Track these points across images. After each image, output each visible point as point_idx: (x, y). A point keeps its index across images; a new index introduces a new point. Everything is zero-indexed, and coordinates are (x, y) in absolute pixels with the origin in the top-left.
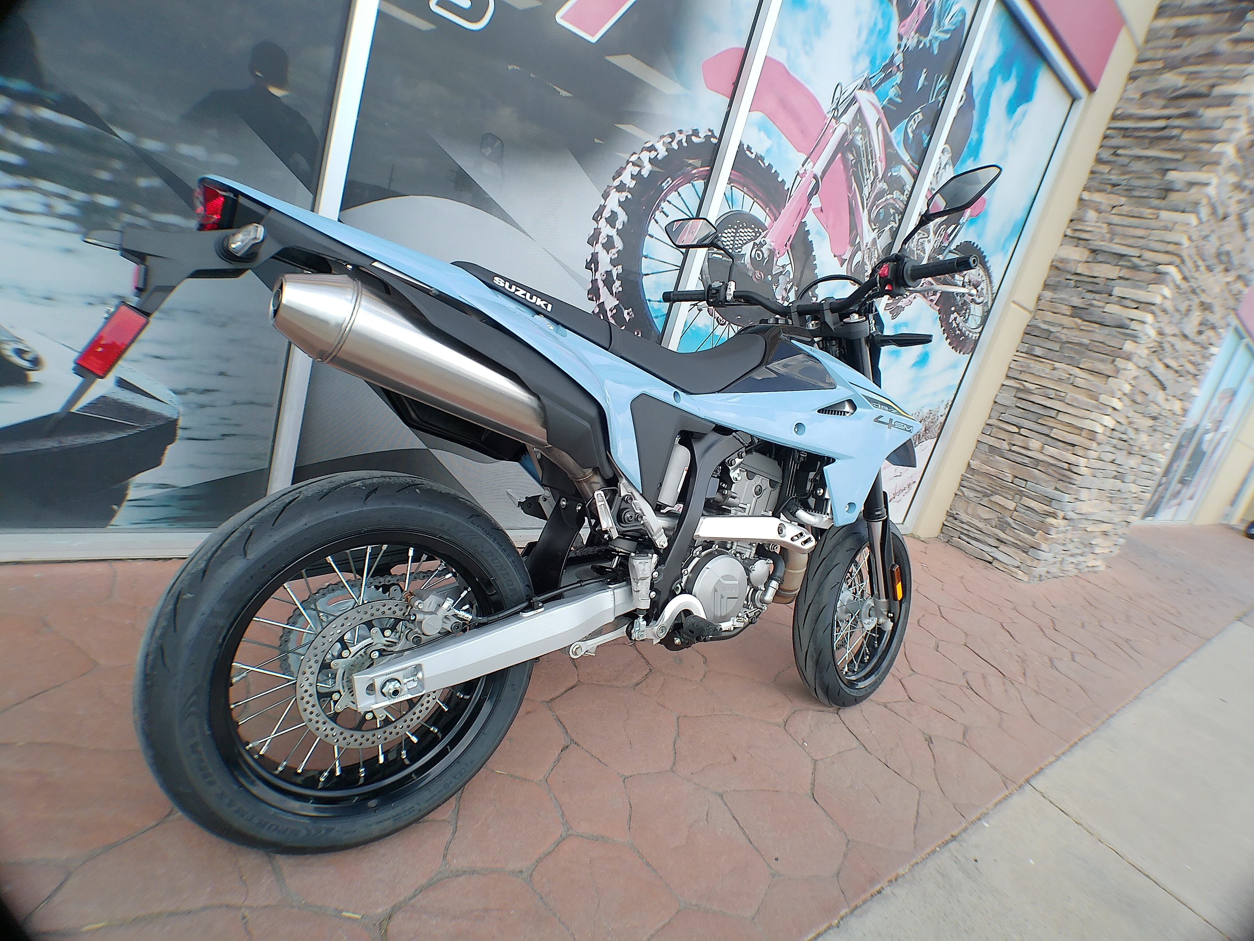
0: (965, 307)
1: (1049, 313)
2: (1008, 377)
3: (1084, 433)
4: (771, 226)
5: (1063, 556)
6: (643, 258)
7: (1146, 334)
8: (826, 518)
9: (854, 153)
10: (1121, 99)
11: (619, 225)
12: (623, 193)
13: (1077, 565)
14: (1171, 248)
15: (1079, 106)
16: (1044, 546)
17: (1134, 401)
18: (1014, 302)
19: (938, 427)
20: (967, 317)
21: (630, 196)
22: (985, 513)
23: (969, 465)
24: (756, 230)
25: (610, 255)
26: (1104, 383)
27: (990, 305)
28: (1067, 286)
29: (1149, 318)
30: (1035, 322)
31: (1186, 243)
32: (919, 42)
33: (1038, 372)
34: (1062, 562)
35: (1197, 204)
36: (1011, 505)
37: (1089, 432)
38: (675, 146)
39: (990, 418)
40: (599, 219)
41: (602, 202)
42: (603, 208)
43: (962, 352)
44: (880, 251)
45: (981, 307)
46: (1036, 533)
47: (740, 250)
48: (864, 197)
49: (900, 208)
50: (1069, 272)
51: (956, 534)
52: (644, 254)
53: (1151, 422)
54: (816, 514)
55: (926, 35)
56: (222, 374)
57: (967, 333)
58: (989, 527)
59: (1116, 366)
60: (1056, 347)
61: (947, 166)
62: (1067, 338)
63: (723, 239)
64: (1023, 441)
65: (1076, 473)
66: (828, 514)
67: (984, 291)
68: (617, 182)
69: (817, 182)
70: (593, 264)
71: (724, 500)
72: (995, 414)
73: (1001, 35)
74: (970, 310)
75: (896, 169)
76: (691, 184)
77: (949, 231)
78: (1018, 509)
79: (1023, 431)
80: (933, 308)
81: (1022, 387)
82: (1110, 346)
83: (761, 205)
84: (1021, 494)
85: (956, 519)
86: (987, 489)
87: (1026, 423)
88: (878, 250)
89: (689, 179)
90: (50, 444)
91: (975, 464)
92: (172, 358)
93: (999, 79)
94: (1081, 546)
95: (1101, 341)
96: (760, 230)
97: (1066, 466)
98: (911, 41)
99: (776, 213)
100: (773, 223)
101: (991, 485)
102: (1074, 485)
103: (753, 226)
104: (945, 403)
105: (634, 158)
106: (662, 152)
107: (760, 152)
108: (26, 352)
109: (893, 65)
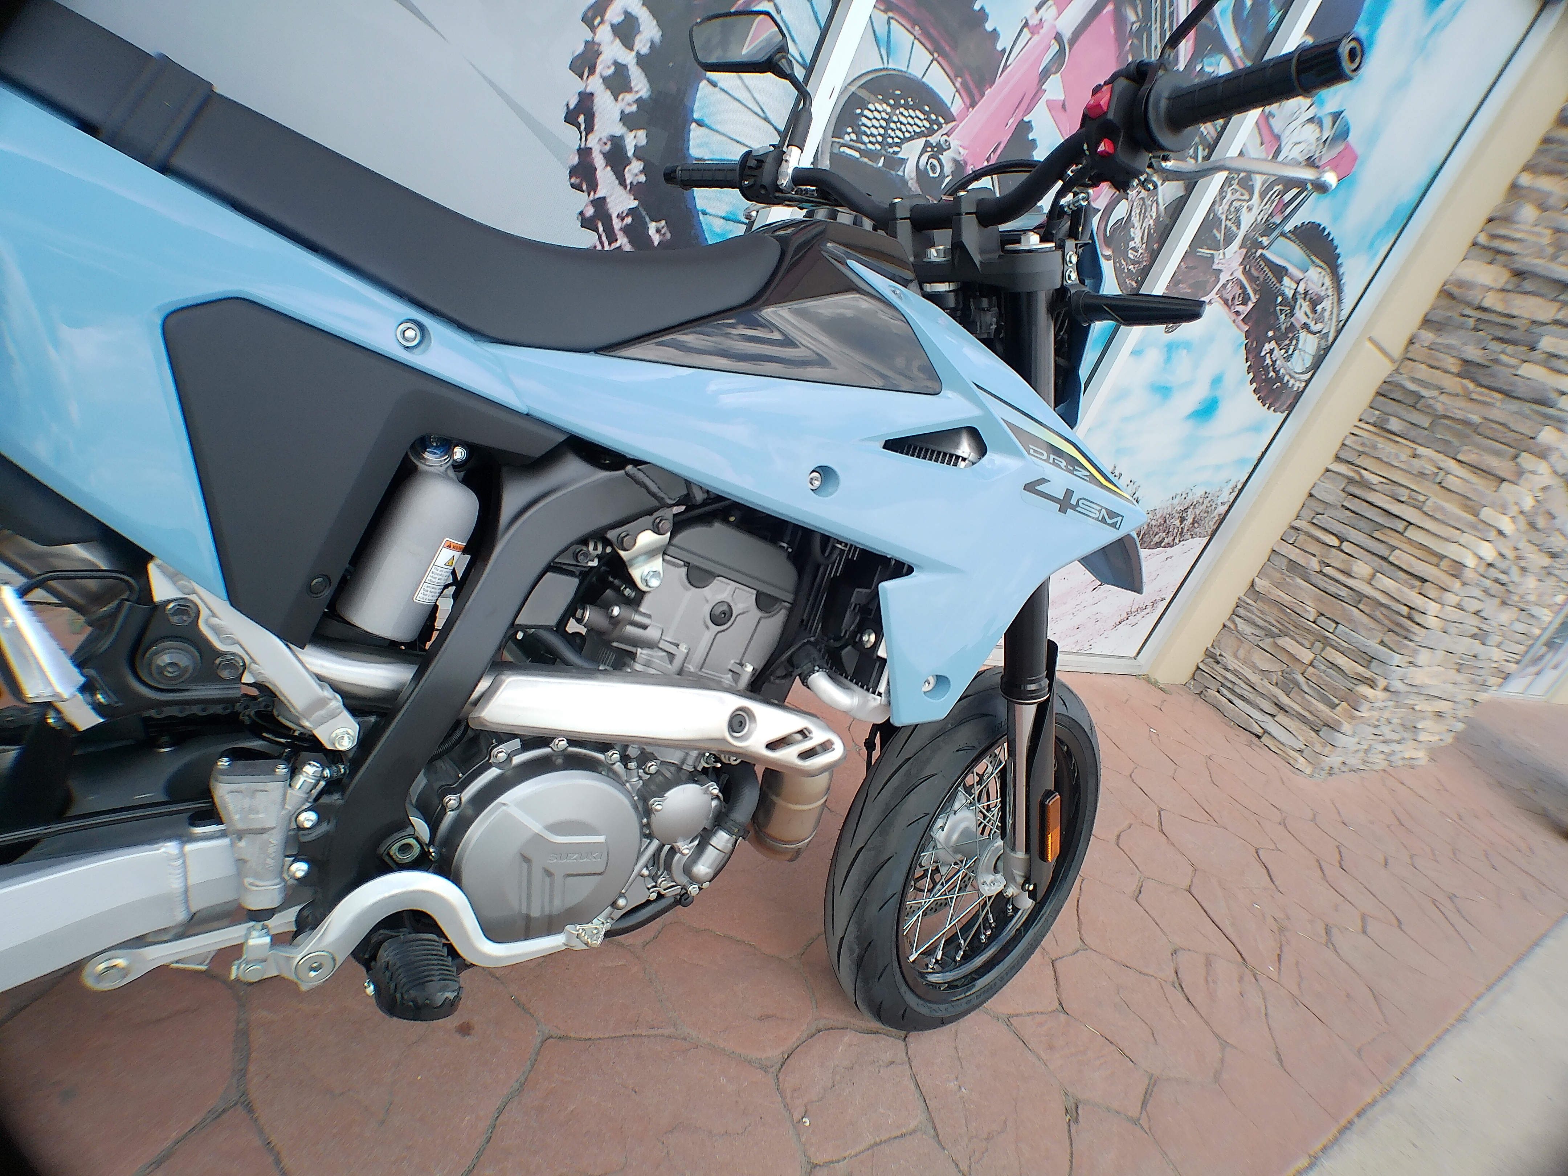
0: (1290, 335)
1: (1423, 366)
2: (1338, 459)
3: (1444, 564)
4: (964, 115)
5: (1371, 742)
6: (694, 125)
8: (875, 701)
9: (1139, 9)
11: (642, 46)
13: (1388, 756)
16: (1346, 727)
17: (1533, 526)
18: (1370, 339)
19: (1214, 521)
20: (1290, 352)
22: (1263, 661)
23: (1252, 585)
24: (933, 117)
25: (620, 105)
26: (1494, 489)
27: (1331, 339)
28: (1461, 327)
30: (1398, 378)
33: (1388, 458)
34: (1366, 751)
36: (1306, 656)
37: (1454, 564)
39: (1298, 517)
40: (596, 22)
43: (1273, 408)
44: (1162, 208)
45: (1316, 340)
46: (1337, 705)
47: (896, 149)
49: (1208, 137)
50: (1469, 304)
51: (1214, 685)
52: (696, 116)
53: (1546, 561)
54: (854, 688)
57: (1287, 378)
58: (1266, 682)
59: (1518, 464)
60: (1425, 421)
62: (1446, 410)
63: (864, 120)
64: (1343, 561)
65: (1418, 624)
66: (880, 694)
67: (1327, 314)
69: (1062, 50)
70: (582, 116)
71: (613, 629)
72: (1307, 514)
74: (1298, 341)
75: (1212, 60)
77: (1287, 197)
78: (1316, 663)
79: (1346, 546)
80: (1238, 327)
81: (1357, 478)
82: (1514, 431)
83: (947, 69)
84: (1326, 642)
85: (1218, 663)
86: (1274, 626)
87: (1353, 535)
88: (1157, 204)
91: (1262, 585)
94: (1400, 729)
95: (1501, 421)
96: (941, 119)
97: (1405, 610)
99: (975, 92)
100: (968, 110)
101: (1280, 620)
102: (1411, 641)
103: (927, 108)
104: (1231, 484)
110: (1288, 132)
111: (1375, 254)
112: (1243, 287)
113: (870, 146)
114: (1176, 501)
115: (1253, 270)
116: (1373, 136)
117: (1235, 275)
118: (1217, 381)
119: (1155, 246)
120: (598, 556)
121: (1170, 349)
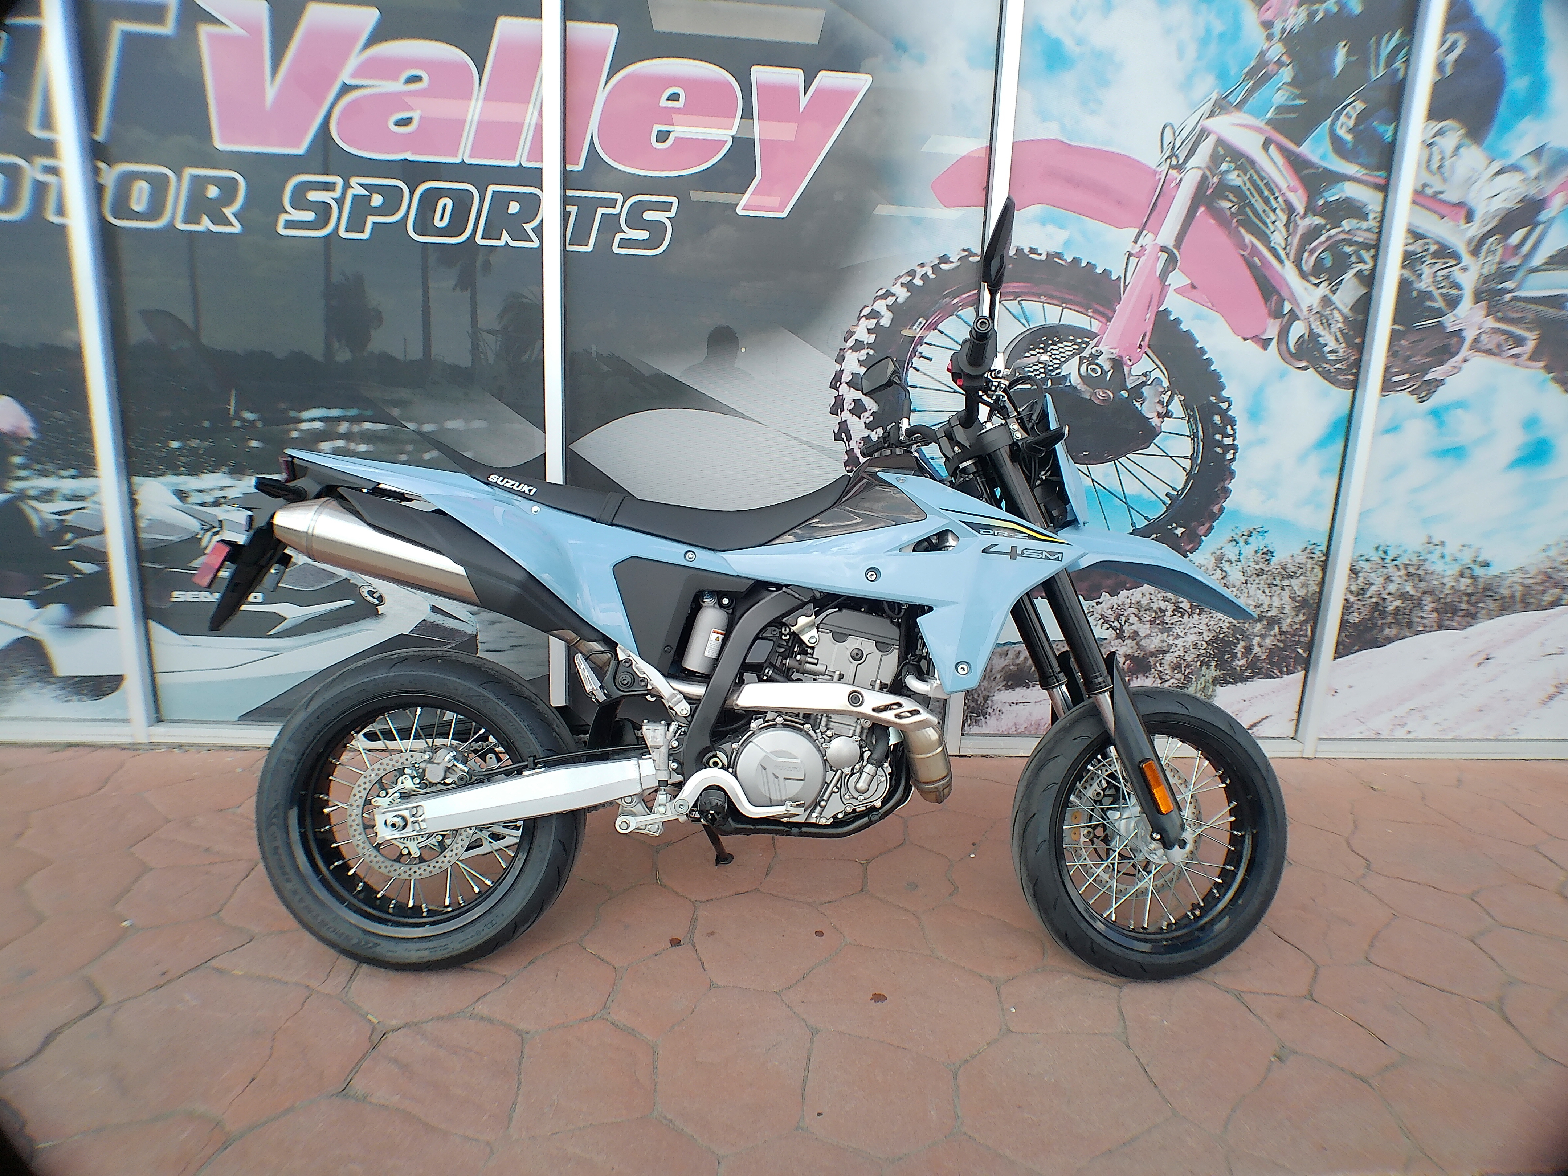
6: (911, 412)
9: (1231, 196)
12: (862, 351)
21: (871, 352)
24: (1079, 341)
25: (863, 420)
32: (1311, 15)
38: (918, 281)
40: (838, 386)
41: (838, 367)
42: (840, 373)
44: (1346, 311)
47: (1058, 371)
48: (1277, 247)
49: (1366, 241)
54: (927, 680)
61: (1463, 149)
66: (936, 679)
68: (851, 343)
69: (1171, 255)
70: (843, 434)
75: (1334, 190)
76: (954, 317)
77: (1515, 239)
80: (1527, 366)
83: (1077, 309)
88: (1339, 310)
89: (950, 312)
96: (1086, 340)
98: (1296, 20)
99: (1107, 311)
100: (1106, 325)
103: (1072, 338)
105: (866, 311)
106: (902, 294)
107: (1052, 249)
108: (375, 592)
109: (1267, 64)
110: (1472, 195)
112: (1504, 332)
113: (1036, 377)
115: (1509, 313)
117: (1485, 326)
119: (1357, 341)
120: (788, 634)
121: (1435, 414)
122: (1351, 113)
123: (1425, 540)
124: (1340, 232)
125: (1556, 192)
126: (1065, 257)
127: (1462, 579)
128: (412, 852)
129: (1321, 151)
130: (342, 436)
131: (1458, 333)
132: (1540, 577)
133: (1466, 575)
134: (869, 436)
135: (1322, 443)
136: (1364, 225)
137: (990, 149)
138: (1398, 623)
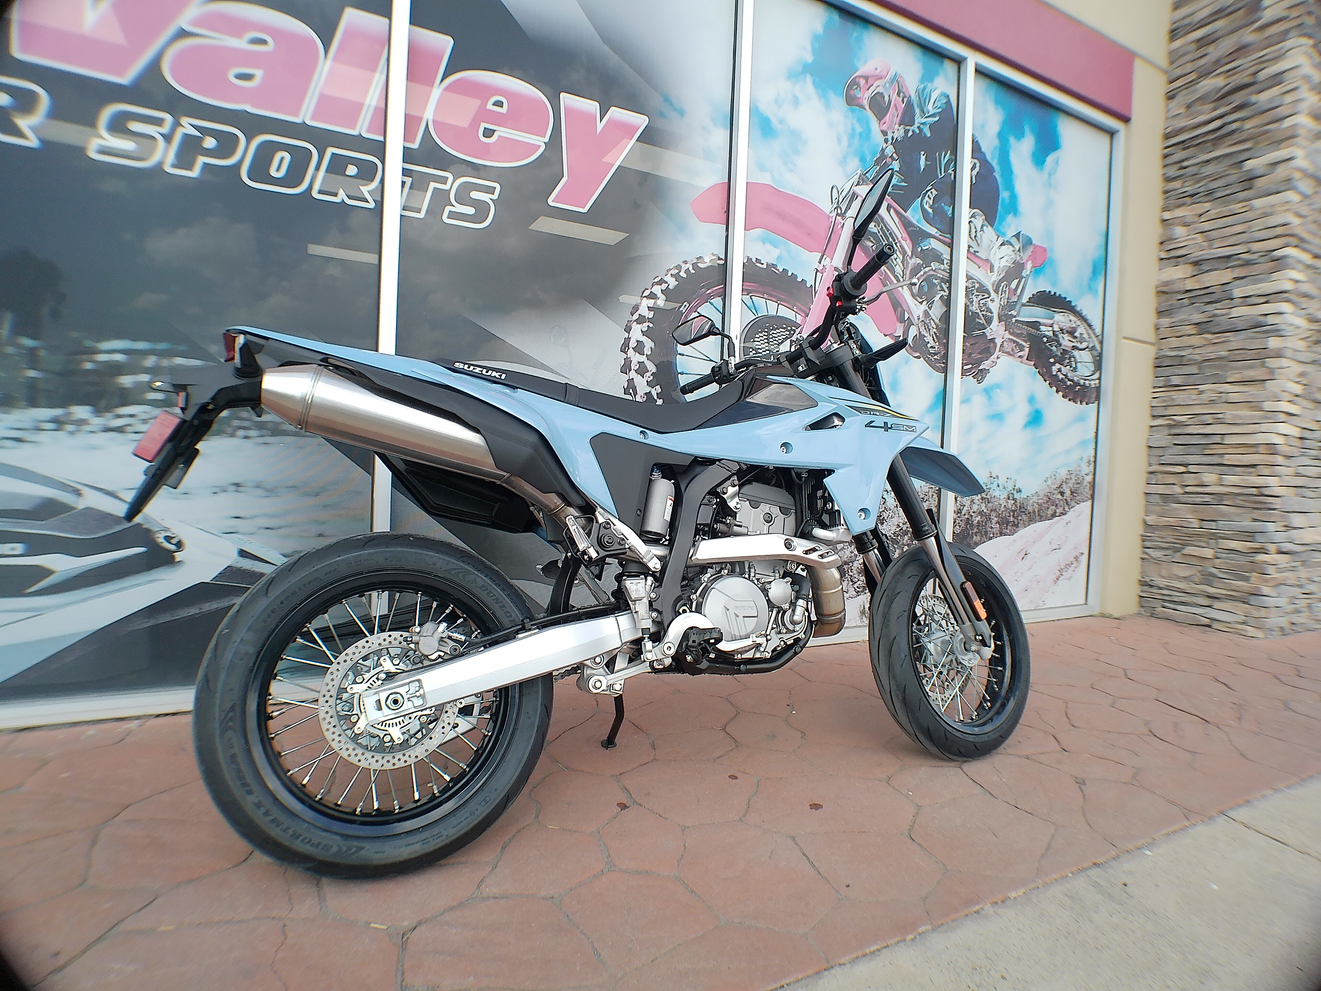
0: (1067, 356)
1: (1174, 339)
2: (1154, 417)
3: (1261, 449)
4: (804, 322)
6: (679, 375)
7: (1291, 325)
8: (842, 529)
9: (872, 239)
10: (1167, 119)
11: (647, 351)
12: (644, 324)
14: (1279, 231)
15: (1121, 138)
16: (1268, 591)
18: (1125, 338)
19: (1088, 487)
20: (1074, 366)
21: (651, 325)
22: (1182, 571)
23: (1145, 522)
24: (789, 328)
25: (645, 379)
26: (1263, 389)
27: (1098, 349)
28: (1182, 306)
29: (1285, 307)
30: (1162, 353)
31: (1296, 221)
32: (906, 132)
33: (1184, 402)
35: (1289, 180)
36: (1209, 553)
37: (1268, 446)
38: (683, 274)
39: (1150, 465)
40: (626, 350)
41: (626, 335)
42: (628, 340)
43: (1084, 403)
44: (937, 321)
45: (1088, 353)
46: (1250, 577)
47: (777, 349)
48: (899, 275)
49: (944, 277)
50: (1179, 292)
51: (1157, 604)
54: (832, 529)
55: (912, 124)
56: (320, 535)
57: (1082, 381)
58: (1192, 585)
59: (1267, 368)
60: (1194, 370)
61: (985, 228)
62: (1203, 357)
63: (756, 343)
64: (1195, 479)
65: (1271, 496)
66: (843, 525)
67: (1085, 336)
68: (636, 316)
70: (631, 390)
72: (1154, 460)
73: (997, 102)
74: (1075, 358)
75: (926, 243)
76: (708, 303)
77: (1013, 285)
79: (1192, 468)
80: (1026, 364)
81: (1172, 423)
82: (1252, 350)
83: (787, 305)
84: (1215, 537)
85: (1152, 587)
86: (1175, 543)
87: (1191, 459)
88: (933, 320)
89: (707, 299)
90: (193, 611)
91: (1151, 519)
92: (279, 528)
93: (1012, 140)
95: (1240, 347)
96: (793, 328)
97: (1256, 491)
98: (899, 133)
99: (805, 309)
100: (806, 318)
101: (1176, 537)
102: (1274, 509)
103: (785, 326)
104: (1085, 460)
105: (647, 293)
106: (672, 283)
107: (771, 261)
108: (172, 538)
109: (885, 157)
110: (992, 256)
111: (1097, 292)
112: (1014, 342)
113: (763, 353)
114: (1049, 483)
115: (1015, 330)
116: (1049, 235)
117: (1005, 337)
118: (1031, 400)
119: (944, 341)
121: (987, 392)
122: (931, 195)
123: (989, 475)
124: (930, 270)
125: (1027, 261)
126: (778, 268)
127: (1009, 501)
128: (395, 738)
129: (917, 217)
130: (146, 371)
131: (993, 340)
132: (1045, 499)
133: (1011, 498)
134: (650, 392)
135: (931, 409)
136: (942, 267)
137: (729, 186)
138: (979, 532)
